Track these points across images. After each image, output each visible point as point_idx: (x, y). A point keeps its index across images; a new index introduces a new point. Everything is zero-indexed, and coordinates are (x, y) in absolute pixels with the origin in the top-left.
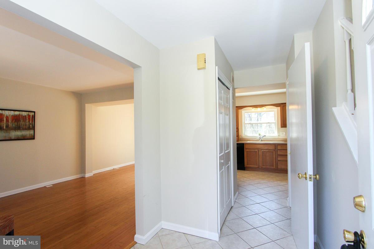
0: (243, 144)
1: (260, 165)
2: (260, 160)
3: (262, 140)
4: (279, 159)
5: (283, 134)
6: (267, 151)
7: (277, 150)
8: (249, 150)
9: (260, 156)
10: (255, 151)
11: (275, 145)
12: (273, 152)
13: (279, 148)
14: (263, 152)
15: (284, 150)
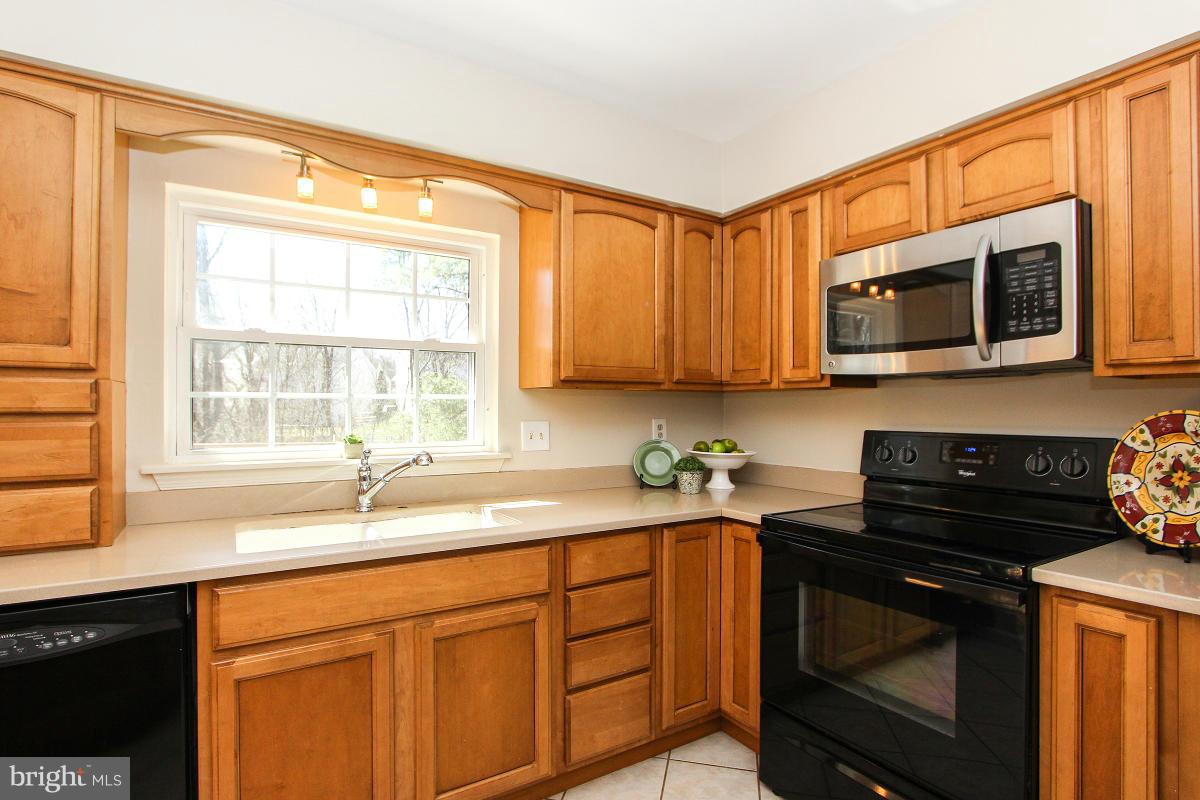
4: (579, 673)
5: (537, 437)
6: (480, 626)
7: (560, 596)
8: (273, 661)
9: (402, 692)
10: (349, 659)
11: (546, 549)
12: (534, 620)
13: (577, 578)
14: (445, 639)
15: (611, 587)
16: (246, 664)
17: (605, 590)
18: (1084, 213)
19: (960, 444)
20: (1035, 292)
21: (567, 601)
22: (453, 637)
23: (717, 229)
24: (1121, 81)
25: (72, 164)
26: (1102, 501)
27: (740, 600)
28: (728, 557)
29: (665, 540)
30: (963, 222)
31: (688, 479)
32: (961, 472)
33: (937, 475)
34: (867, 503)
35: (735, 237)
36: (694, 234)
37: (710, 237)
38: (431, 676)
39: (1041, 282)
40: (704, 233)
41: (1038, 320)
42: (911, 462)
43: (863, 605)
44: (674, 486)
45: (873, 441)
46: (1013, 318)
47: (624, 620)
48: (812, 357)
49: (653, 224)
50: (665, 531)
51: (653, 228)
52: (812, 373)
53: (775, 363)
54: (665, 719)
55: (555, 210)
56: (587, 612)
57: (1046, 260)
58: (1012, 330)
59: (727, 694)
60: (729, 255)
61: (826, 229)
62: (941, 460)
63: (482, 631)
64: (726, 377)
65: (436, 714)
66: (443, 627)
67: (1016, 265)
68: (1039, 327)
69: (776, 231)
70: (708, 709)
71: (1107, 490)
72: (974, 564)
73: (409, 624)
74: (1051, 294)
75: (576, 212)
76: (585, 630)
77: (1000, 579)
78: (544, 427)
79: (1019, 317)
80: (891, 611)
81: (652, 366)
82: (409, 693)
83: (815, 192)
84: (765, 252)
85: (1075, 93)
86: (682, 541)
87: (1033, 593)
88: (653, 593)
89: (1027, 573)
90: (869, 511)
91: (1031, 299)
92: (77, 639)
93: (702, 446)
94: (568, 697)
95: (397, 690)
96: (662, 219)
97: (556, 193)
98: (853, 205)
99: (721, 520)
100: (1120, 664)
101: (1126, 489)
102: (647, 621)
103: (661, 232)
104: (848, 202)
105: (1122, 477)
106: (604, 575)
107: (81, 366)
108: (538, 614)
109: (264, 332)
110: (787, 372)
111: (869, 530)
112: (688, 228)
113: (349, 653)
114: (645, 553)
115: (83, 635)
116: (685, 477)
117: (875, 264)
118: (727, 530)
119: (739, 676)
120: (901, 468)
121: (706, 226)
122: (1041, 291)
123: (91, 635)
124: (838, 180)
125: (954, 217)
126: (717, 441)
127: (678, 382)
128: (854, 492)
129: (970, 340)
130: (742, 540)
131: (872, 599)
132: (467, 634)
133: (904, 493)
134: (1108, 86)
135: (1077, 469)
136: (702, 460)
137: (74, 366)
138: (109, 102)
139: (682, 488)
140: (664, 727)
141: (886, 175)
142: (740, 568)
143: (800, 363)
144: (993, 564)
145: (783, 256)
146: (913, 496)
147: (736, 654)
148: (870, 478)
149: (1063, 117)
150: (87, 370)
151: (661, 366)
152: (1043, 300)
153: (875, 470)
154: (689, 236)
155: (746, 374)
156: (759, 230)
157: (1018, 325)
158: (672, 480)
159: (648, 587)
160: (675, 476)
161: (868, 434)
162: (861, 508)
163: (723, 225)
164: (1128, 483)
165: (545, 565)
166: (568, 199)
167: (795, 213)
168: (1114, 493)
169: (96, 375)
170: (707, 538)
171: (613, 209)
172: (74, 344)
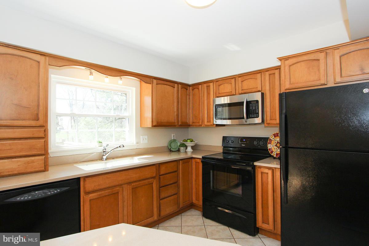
4: (162, 195)
7: (158, 177)
8: (98, 195)
9: (125, 201)
10: (114, 194)
11: (155, 166)
13: (162, 173)
14: (134, 188)
15: (169, 175)
16: (93, 196)
17: (168, 175)
18: (263, 95)
19: (242, 139)
20: (254, 109)
21: (160, 178)
22: (136, 188)
23: (188, 87)
24: (268, 71)
25: (39, 74)
26: (266, 150)
27: (197, 176)
28: (194, 167)
29: (180, 163)
30: (242, 94)
31: (182, 149)
32: (242, 145)
33: (238, 146)
34: (224, 153)
35: (193, 90)
36: (183, 89)
37: (187, 90)
38: (131, 197)
39: (255, 108)
41: (255, 115)
42: (233, 143)
43: (223, 173)
44: (179, 151)
45: (224, 138)
46: (251, 114)
47: (172, 182)
48: (211, 120)
50: (180, 161)
51: (174, 88)
52: (211, 123)
53: (203, 121)
54: (181, 205)
55: (152, 83)
56: (164, 181)
57: (256, 103)
58: (251, 116)
59: (194, 198)
60: (191, 94)
61: (214, 91)
62: (238, 143)
63: (142, 186)
64: (191, 124)
65: (132, 206)
66: (134, 186)
67: (251, 104)
68: (255, 116)
69: (203, 90)
70: (190, 203)
71: (267, 147)
72: (244, 163)
73: (126, 185)
74: (257, 110)
75: (157, 84)
76: (164, 185)
77: (248, 165)
78: (146, 137)
79: (252, 114)
80: (228, 174)
81: (174, 121)
82: (126, 201)
83: (212, 82)
84: (200, 94)
85: (261, 71)
86: (183, 164)
87: (254, 167)
88: (178, 176)
89: (253, 164)
90: (224, 154)
91: (254, 111)
92: (56, 192)
93: (185, 141)
94: (160, 201)
96: (176, 85)
97: (152, 79)
98: (220, 86)
99: (192, 158)
100: (268, 179)
101: (270, 147)
102: (176, 183)
103: (176, 89)
104: (219, 86)
105: (270, 145)
106: (168, 172)
107: (42, 126)
108: (154, 182)
109: (75, 114)
110: (206, 123)
111: (224, 158)
112: (182, 87)
113: (114, 192)
114: (175, 167)
115: (57, 190)
116: (182, 148)
117: (224, 100)
118: (193, 160)
119: (197, 194)
120: (231, 145)
121: (186, 87)
122: (255, 109)
123: (59, 190)
124: (217, 81)
125: (240, 92)
126: (188, 139)
127: (180, 125)
128: (221, 150)
129: (243, 118)
130: (197, 162)
131: (224, 172)
132: (139, 187)
133: (230, 150)
134: (266, 71)
135: (263, 143)
136: (186, 144)
137: (40, 126)
138: (47, 58)
139: (181, 151)
140: (181, 207)
141: (227, 81)
142: (197, 168)
143: (209, 121)
144: (248, 162)
145: (205, 96)
146: (233, 151)
147: (196, 189)
148: (224, 147)
149: (259, 75)
150: (43, 126)
151: (176, 121)
152: (256, 111)
153: (225, 145)
154: (182, 89)
155: (196, 123)
156: (199, 89)
157: (252, 116)
158: (178, 149)
159: (177, 174)
160: (179, 148)
161: (224, 137)
162: (222, 154)
163: (190, 87)
164: (271, 146)
165: (155, 170)
166: (155, 81)
167: (207, 86)
168: (269, 148)
169: (45, 127)
170: (189, 162)
171: (165, 83)
172: (40, 119)
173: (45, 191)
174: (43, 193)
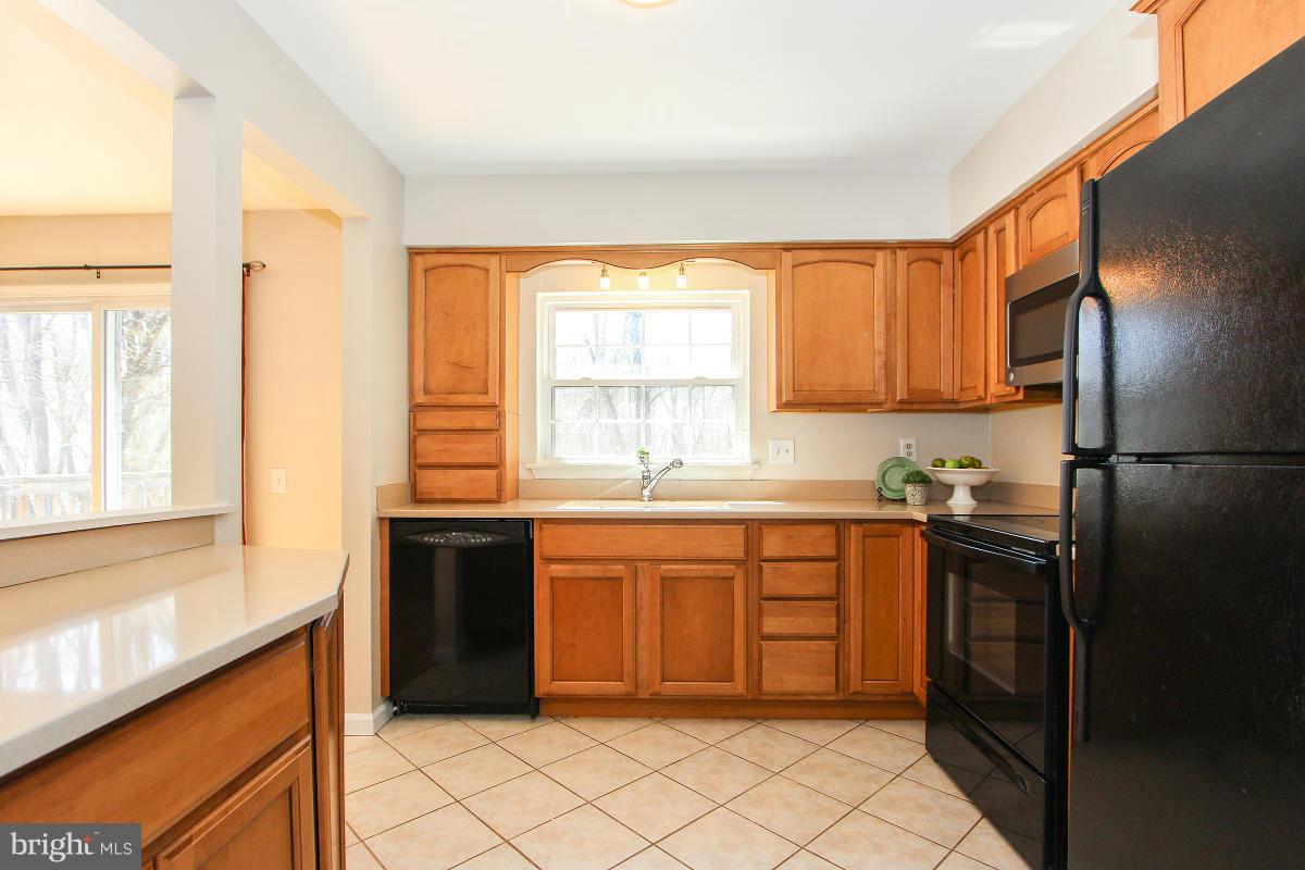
0: (527, 523)
1: (643, 675)
2: (643, 638)
3: (659, 491)
4: (771, 625)
5: (783, 452)
6: (693, 574)
7: (756, 564)
9: (642, 608)
10: (609, 578)
11: (745, 526)
12: (733, 578)
13: (769, 553)
14: (668, 578)
15: (799, 564)
16: (557, 570)
17: (795, 566)
21: (760, 569)
22: (674, 578)
23: (948, 253)
28: (917, 556)
29: (853, 534)
35: (962, 258)
36: (918, 263)
37: (939, 263)
38: (659, 602)
40: (931, 260)
47: (811, 593)
49: (871, 261)
50: (852, 526)
51: (873, 266)
53: (988, 378)
54: (852, 683)
55: (776, 267)
56: (775, 580)
59: (917, 679)
60: (958, 277)
63: (694, 578)
66: (666, 570)
70: (901, 689)
73: (646, 564)
75: (795, 267)
76: (774, 593)
78: (789, 444)
81: (871, 389)
82: (645, 609)
83: (1010, 210)
86: (868, 537)
88: (840, 576)
92: (484, 540)
94: (761, 643)
95: (638, 606)
96: (880, 254)
97: (777, 253)
98: (1034, 222)
99: (913, 523)
102: (835, 598)
103: (882, 270)
104: (1031, 218)
106: (793, 553)
107: (492, 404)
108: (736, 574)
112: (911, 259)
113: (609, 575)
114: (831, 542)
115: (486, 538)
118: (916, 531)
121: (933, 253)
123: (489, 539)
127: (902, 402)
132: (683, 578)
137: (488, 405)
138: (503, 258)
140: (852, 691)
150: (494, 408)
151: (882, 388)
154: (914, 266)
155: (970, 391)
159: (835, 571)
163: (954, 249)
165: (742, 539)
166: (786, 258)
167: (998, 233)
169: (499, 409)
170: (898, 537)
171: (830, 258)
172: (490, 393)
173: (468, 535)
174: (464, 537)
